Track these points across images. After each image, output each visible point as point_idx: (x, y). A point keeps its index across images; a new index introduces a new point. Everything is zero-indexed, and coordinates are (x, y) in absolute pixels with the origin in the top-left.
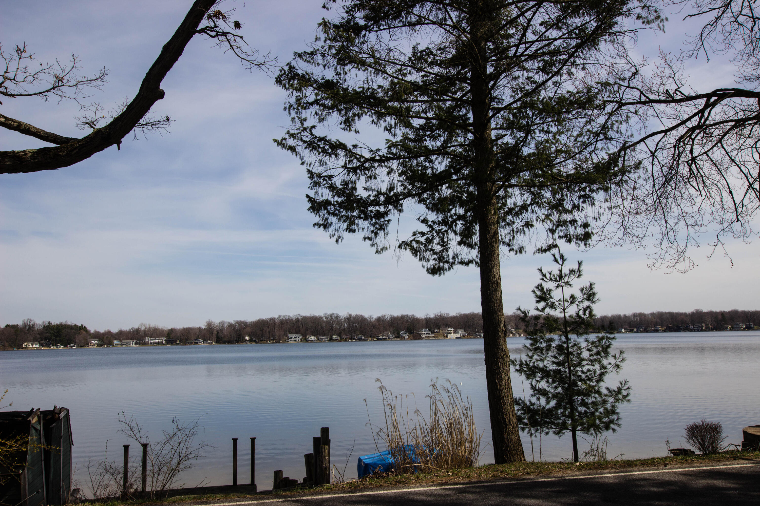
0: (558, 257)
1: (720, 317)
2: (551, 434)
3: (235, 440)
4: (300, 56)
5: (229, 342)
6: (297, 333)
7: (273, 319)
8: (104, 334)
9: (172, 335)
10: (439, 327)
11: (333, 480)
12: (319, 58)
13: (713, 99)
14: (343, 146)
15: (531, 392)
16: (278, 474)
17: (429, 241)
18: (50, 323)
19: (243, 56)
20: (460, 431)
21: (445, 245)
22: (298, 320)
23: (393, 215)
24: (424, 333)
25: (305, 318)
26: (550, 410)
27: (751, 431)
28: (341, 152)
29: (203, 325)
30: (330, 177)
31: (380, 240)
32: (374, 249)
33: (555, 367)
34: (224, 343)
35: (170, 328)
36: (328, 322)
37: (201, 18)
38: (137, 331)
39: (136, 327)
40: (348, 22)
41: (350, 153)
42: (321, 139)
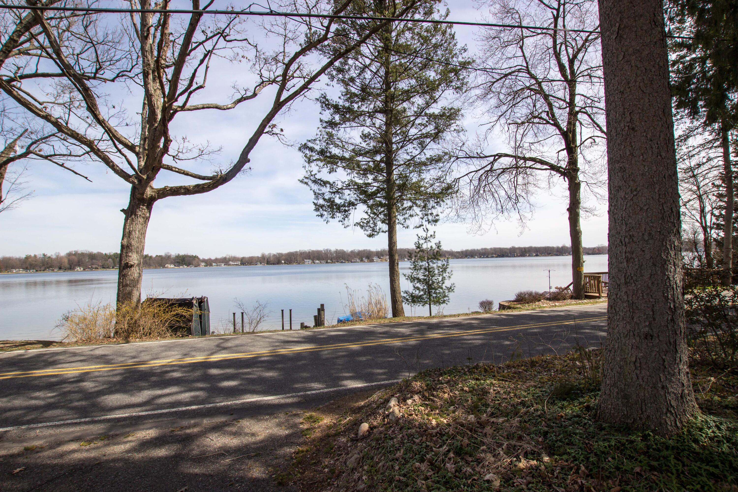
0: (425, 229)
1: (523, 250)
2: (421, 306)
3: (282, 311)
4: (309, 141)
5: (274, 264)
6: (309, 259)
7: (297, 252)
8: (208, 260)
9: (244, 261)
10: (383, 256)
11: (326, 325)
12: (318, 142)
13: (497, 157)
14: (328, 182)
15: (413, 288)
16: (302, 324)
17: (368, 222)
18: (179, 255)
19: (284, 143)
20: (381, 305)
21: (375, 225)
22: (309, 252)
23: (352, 211)
24: (375, 259)
25: (313, 252)
26: (420, 296)
27: (502, 303)
28: (328, 186)
29: (260, 255)
30: (323, 194)
31: (346, 222)
32: (343, 226)
33: (423, 277)
34: (271, 264)
35: (242, 257)
36: (325, 253)
37: (265, 128)
38: (225, 258)
39: (224, 256)
40: (332, 119)
41: (332, 185)
42: (319, 180)
